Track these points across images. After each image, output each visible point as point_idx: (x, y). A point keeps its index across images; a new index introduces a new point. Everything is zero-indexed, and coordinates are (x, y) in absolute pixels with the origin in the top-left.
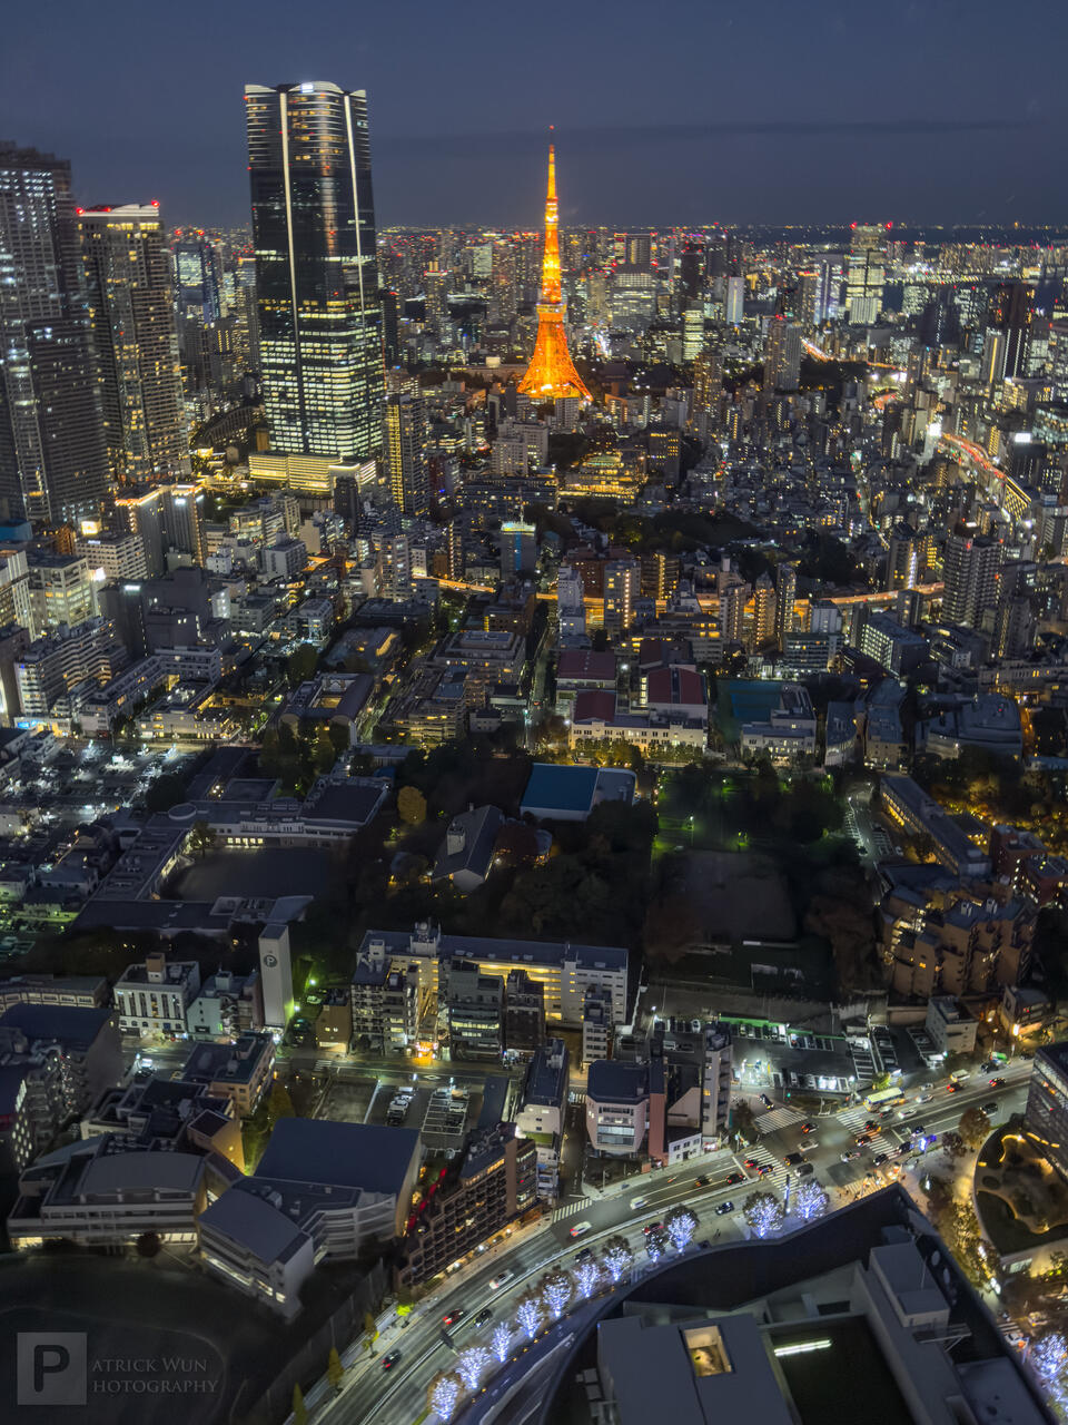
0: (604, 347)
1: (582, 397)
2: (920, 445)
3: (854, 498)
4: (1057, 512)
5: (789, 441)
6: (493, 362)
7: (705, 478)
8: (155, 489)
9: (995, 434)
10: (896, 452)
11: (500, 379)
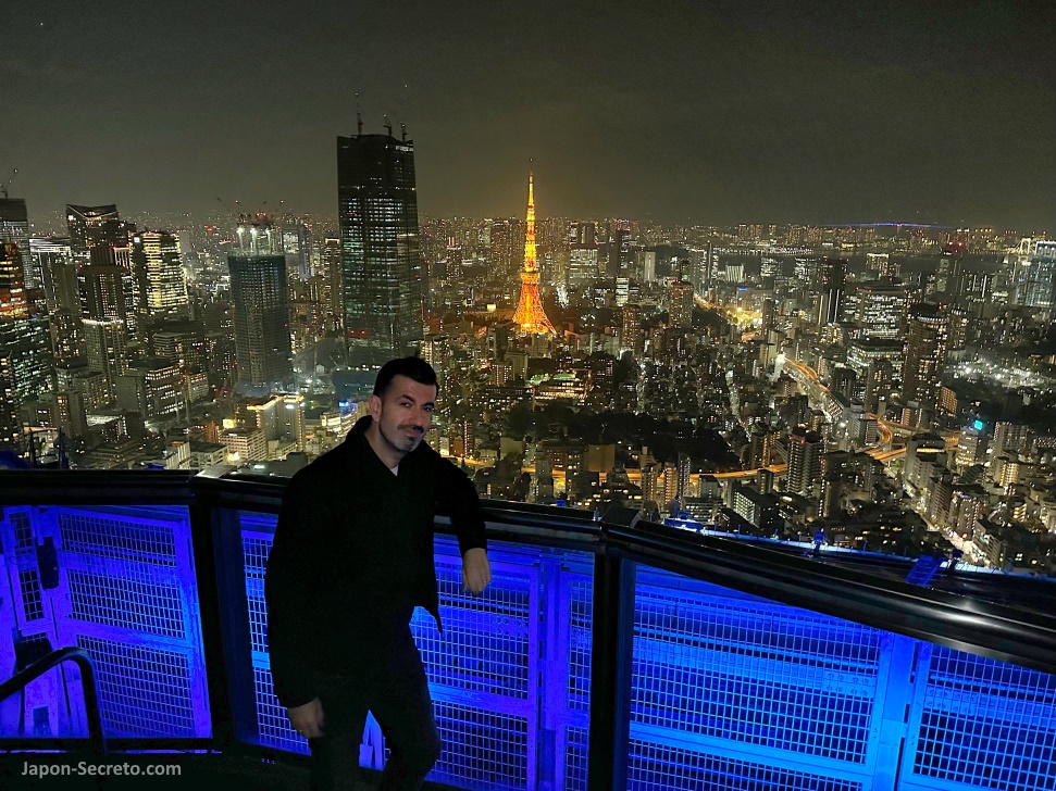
0: (563, 297)
1: (550, 331)
2: (772, 368)
3: (728, 404)
4: (862, 416)
6: (492, 308)
7: (630, 388)
8: (274, 398)
9: (822, 362)
10: (756, 373)
11: (495, 319)
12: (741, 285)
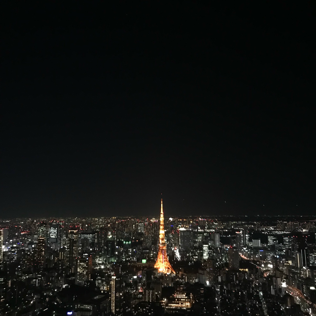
0: (178, 255)
1: (172, 272)
2: (280, 290)
5: (239, 288)
6: (144, 261)
10: (273, 292)
11: (146, 267)
12: (260, 249)
